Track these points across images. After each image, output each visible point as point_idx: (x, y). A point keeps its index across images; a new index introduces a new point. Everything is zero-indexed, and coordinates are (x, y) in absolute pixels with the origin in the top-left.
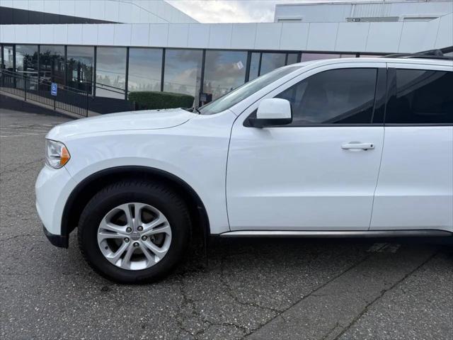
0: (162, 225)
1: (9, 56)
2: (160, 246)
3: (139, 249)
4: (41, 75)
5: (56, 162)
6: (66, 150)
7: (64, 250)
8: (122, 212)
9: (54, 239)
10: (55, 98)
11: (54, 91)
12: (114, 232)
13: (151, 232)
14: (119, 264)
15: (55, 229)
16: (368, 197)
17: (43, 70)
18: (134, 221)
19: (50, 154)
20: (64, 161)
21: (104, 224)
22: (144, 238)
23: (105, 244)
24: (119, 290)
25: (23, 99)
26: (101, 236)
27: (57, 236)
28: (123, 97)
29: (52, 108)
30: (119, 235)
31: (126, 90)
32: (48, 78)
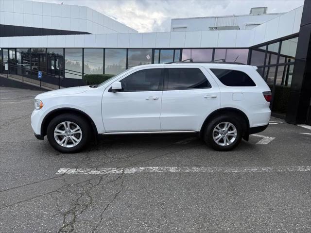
0: (78, 130)
1: (13, 54)
2: (78, 138)
3: (70, 139)
4: (32, 65)
5: (38, 107)
6: (42, 103)
7: (42, 140)
8: (63, 125)
9: (38, 137)
10: (40, 80)
11: (40, 76)
12: (60, 133)
13: (74, 133)
14: (62, 145)
15: (39, 133)
16: (158, 117)
17: (33, 61)
18: (67, 129)
19: (36, 105)
20: (41, 107)
21: (56, 130)
22: (72, 135)
23: (57, 138)
24: (62, 155)
25: (22, 81)
26: (55, 134)
27: (39, 135)
28: (81, 78)
29: (39, 86)
30: (62, 134)
31: (83, 73)
32: (36, 67)
